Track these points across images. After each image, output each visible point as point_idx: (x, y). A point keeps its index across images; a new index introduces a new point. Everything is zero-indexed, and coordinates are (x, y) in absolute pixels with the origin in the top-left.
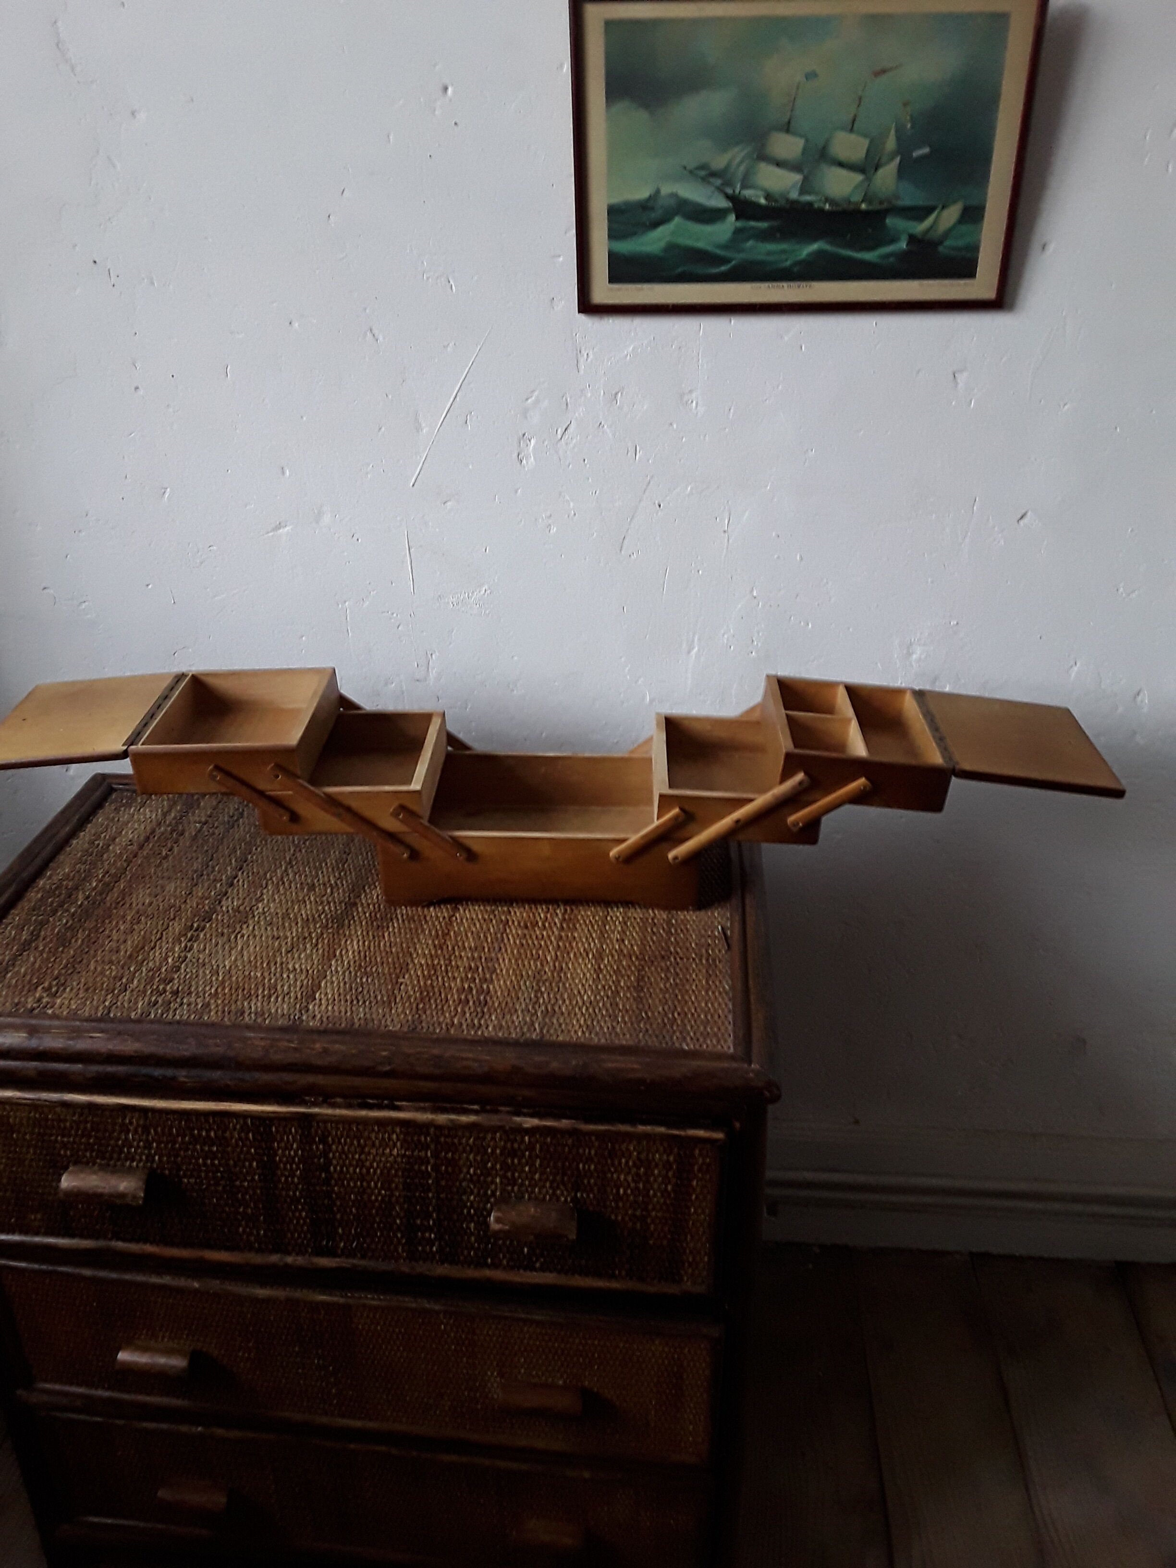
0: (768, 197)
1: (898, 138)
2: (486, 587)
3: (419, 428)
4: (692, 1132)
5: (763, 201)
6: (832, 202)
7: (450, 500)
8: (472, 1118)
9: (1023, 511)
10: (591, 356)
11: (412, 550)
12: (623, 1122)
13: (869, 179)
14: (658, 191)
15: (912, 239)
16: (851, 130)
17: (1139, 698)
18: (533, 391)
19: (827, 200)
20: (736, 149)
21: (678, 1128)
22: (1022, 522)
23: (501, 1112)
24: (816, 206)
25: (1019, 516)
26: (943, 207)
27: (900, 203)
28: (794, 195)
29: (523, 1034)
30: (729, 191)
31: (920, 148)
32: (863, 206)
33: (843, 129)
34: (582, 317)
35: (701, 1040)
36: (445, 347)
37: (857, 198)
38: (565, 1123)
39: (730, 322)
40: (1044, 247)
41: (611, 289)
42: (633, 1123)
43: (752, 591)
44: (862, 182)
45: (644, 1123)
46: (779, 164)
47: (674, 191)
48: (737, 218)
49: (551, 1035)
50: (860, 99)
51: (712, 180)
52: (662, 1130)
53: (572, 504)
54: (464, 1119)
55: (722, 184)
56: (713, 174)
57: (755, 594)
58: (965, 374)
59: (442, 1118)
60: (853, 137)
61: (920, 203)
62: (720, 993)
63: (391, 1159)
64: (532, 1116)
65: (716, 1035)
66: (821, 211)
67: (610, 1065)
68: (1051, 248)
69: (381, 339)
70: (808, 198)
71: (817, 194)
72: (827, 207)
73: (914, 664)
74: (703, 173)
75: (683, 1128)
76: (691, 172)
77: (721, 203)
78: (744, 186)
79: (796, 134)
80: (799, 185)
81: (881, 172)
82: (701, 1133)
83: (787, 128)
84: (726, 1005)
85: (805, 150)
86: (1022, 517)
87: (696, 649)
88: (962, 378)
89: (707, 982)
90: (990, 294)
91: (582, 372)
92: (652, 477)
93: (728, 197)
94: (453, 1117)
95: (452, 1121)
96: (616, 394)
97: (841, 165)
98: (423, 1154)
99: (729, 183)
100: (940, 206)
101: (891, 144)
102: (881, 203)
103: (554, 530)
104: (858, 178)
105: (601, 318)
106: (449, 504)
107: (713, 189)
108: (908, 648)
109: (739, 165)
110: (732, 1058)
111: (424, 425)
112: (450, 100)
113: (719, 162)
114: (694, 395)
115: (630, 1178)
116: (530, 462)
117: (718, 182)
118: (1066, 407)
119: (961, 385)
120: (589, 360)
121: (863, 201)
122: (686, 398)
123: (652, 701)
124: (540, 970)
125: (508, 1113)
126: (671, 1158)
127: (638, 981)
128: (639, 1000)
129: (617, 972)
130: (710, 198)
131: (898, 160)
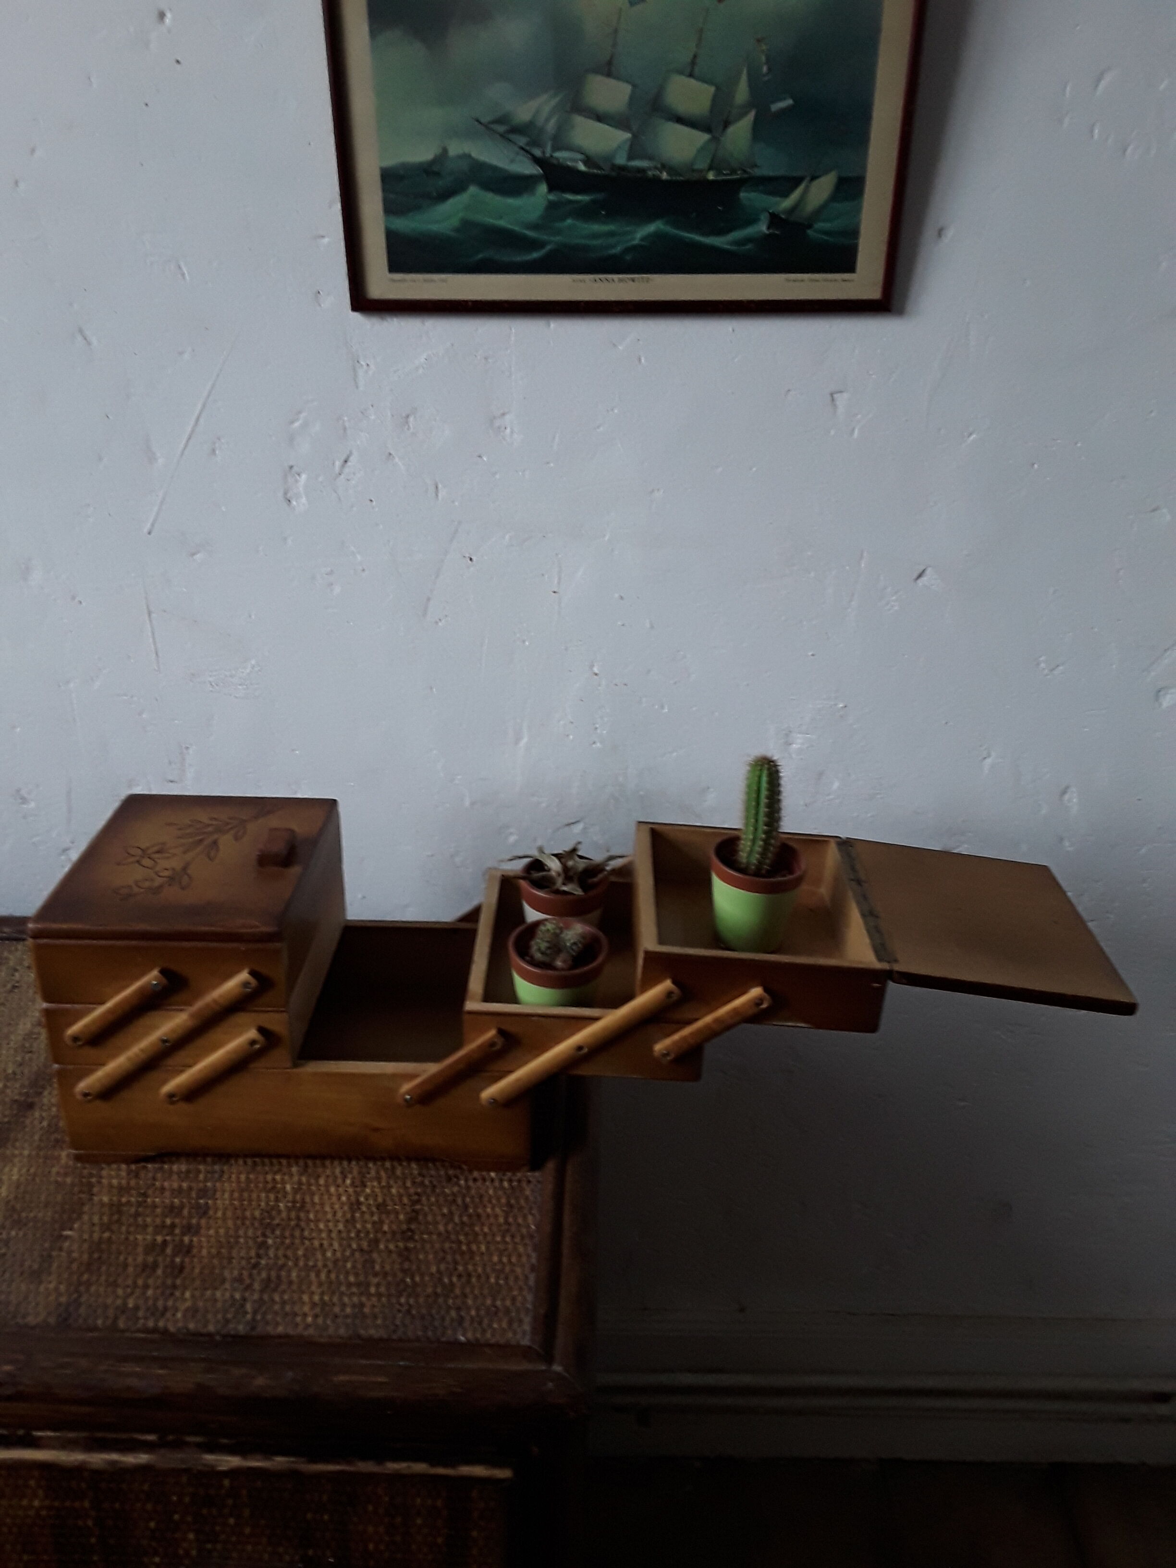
0: (588, 161)
1: (750, 85)
2: (253, 662)
3: (152, 459)
4: (466, 1470)
5: (582, 167)
6: (670, 169)
7: (198, 552)
8: (143, 1458)
9: (922, 568)
10: (372, 367)
11: (153, 615)
12: (364, 1458)
13: (715, 139)
14: (445, 151)
15: (775, 220)
16: (691, 75)
17: (1067, 797)
18: (300, 412)
19: (664, 167)
20: (544, 97)
21: (445, 1466)
22: (920, 582)
23: (188, 1444)
24: (650, 173)
25: (915, 575)
26: (813, 178)
27: (757, 172)
28: (621, 160)
29: (227, 1321)
30: (537, 152)
31: (780, 100)
32: (711, 176)
33: (680, 72)
34: (357, 315)
35: (486, 1321)
36: (181, 353)
37: (701, 165)
38: (280, 1462)
39: (549, 326)
40: (940, 232)
41: (393, 281)
42: (380, 1459)
43: (592, 666)
44: (710, 141)
45: (395, 1459)
46: (600, 118)
47: (467, 151)
48: (551, 189)
49: (267, 1323)
50: (701, 31)
51: (512, 136)
52: (420, 1467)
53: (359, 557)
54: (130, 1459)
55: (528, 144)
56: (518, 130)
57: (596, 670)
58: (845, 395)
59: (98, 1459)
60: (693, 81)
61: (780, 172)
62: (523, 1237)
63: (32, 1513)
64: (232, 1450)
65: (507, 1311)
66: (657, 180)
67: (342, 1378)
68: (950, 234)
69: (94, 341)
70: (637, 163)
71: (651, 158)
72: (665, 176)
73: (794, 756)
74: (501, 129)
75: (453, 1466)
76: (486, 126)
77: (530, 169)
78: (556, 148)
79: (618, 78)
80: (627, 147)
81: (731, 130)
82: (479, 1471)
83: (608, 69)
84: (529, 1256)
85: (632, 98)
86: (920, 576)
87: (525, 740)
88: (842, 400)
89: (506, 1218)
90: (875, 294)
91: (361, 388)
92: (460, 523)
93: (537, 161)
94: (115, 1456)
95: (113, 1463)
96: (408, 416)
97: (680, 120)
98: (77, 1504)
99: (535, 143)
100: (808, 179)
101: (742, 93)
102: (733, 171)
103: (337, 590)
104: (703, 137)
105: (382, 319)
106: (198, 556)
107: (517, 149)
108: (787, 735)
109: (547, 120)
110: (526, 1353)
111: (158, 455)
112: (169, 31)
113: (523, 113)
114: (507, 417)
115: (381, 1529)
116: (301, 504)
117: (522, 141)
118: (972, 438)
119: (841, 409)
120: (370, 373)
121: (710, 168)
122: (497, 423)
123: (473, 804)
124: (273, 1208)
125: (198, 1446)
126: (439, 1503)
127: (410, 1221)
128: (405, 1255)
129: (381, 1207)
130: (512, 161)
131: (751, 115)
